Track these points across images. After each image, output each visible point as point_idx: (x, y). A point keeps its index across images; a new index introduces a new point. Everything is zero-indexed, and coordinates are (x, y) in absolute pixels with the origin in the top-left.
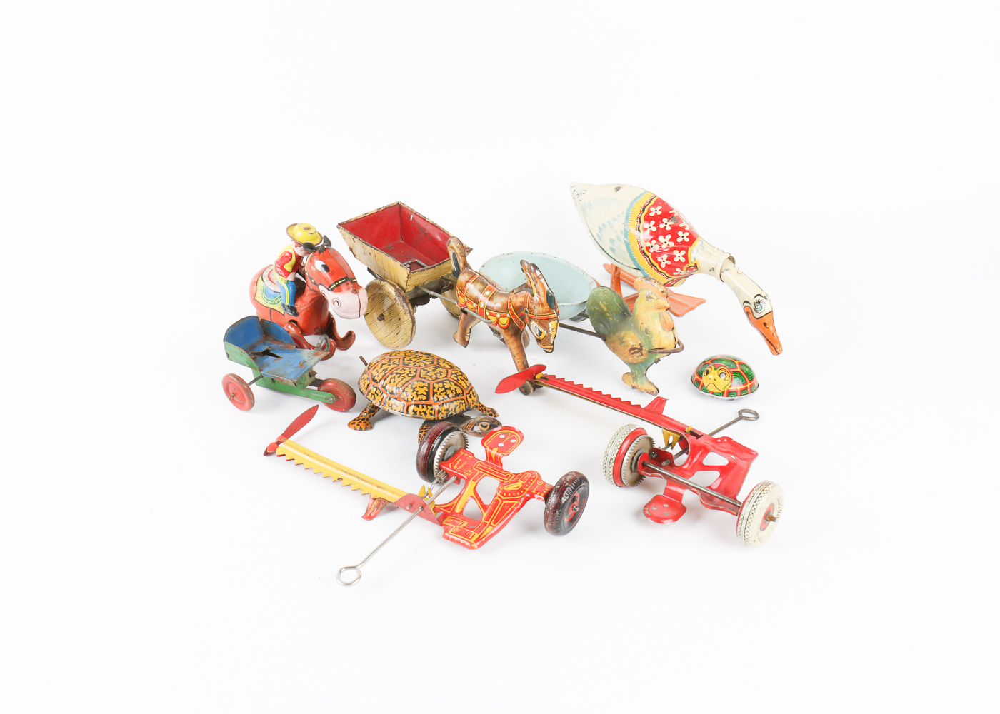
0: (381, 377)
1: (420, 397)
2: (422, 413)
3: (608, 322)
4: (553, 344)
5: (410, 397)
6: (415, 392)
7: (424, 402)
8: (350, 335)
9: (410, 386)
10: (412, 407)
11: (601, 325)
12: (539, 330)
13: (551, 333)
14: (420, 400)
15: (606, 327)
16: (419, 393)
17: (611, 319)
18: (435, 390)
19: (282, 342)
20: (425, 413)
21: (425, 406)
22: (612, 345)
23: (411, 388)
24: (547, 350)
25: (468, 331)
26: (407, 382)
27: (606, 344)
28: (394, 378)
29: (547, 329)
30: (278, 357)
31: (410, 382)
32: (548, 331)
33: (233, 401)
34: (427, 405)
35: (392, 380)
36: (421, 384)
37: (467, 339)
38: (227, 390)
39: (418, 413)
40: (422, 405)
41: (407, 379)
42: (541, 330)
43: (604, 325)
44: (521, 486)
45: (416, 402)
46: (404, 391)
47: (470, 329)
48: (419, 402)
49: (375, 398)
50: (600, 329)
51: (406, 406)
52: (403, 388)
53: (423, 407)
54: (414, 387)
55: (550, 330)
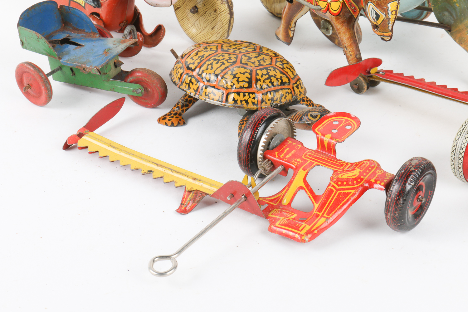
0: (196, 64)
1: (241, 84)
2: (244, 102)
3: (454, 8)
4: (392, 31)
5: (229, 84)
6: (236, 79)
7: (245, 90)
8: (159, 30)
9: (230, 72)
10: (231, 96)
11: (446, 13)
12: (376, 14)
13: (390, 16)
14: (241, 87)
15: (451, 15)
16: (240, 80)
17: (458, 5)
18: (258, 77)
19: (84, 31)
20: (247, 102)
21: (247, 94)
22: (459, 35)
23: (232, 74)
24: (385, 38)
25: (293, 25)
26: (227, 67)
27: (452, 35)
28: (212, 64)
29: (386, 11)
30: (80, 45)
31: (230, 68)
32: (387, 14)
33: (27, 95)
34: (249, 93)
35: (210, 67)
36: (243, 70)
37: (291, 35)
38: (20, 82)
39: (239, 102)
40: (244, 93)
41: (227, 64)
42: (379, 12)
43: (449, 12)
44: (358, 174)
45: (237, 90)
46: (222, 77)
47: (295, 23)
48: (240, 90)
49: (189, 87)
50: (445, 18)
51: (225, 96)
52: (222, 74)
53: (245, 96)
54: (234, 73)
55: (389, 12)
